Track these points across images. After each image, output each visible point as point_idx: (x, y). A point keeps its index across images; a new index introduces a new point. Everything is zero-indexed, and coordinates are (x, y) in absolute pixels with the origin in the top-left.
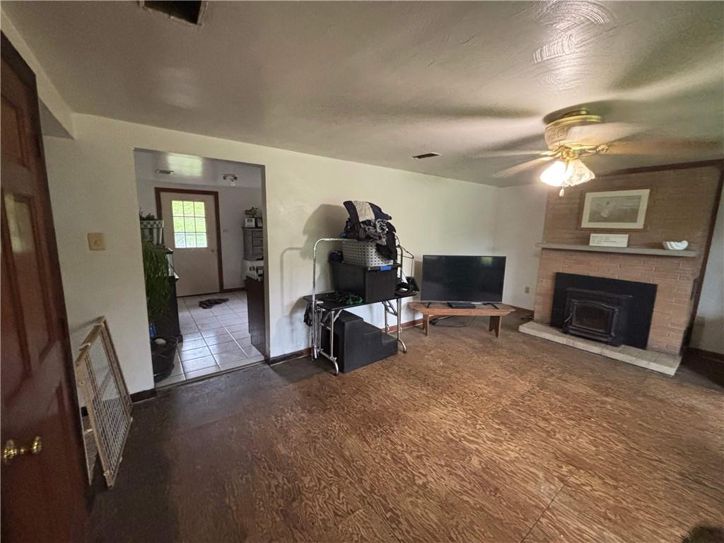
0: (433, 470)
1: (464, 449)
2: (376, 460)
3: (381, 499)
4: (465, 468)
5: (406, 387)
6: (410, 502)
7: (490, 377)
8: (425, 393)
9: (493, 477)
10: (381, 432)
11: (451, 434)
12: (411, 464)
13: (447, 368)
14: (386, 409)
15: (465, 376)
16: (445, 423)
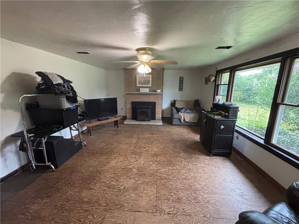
0: (124, 181)
1: (130, 169)
2: (102, 193)
3: (112, 204)
4: (133, 174)
5: (96, 159)
6: (123, 196)
7: (123, 142)
8: (105, 157)
9: (141, 172)
10: (96, 181)
11: (123, 166)
12: (115, 185)
13: (107, 145)
14: (92, 171)
15: (115, 145)
16: (118, 164)
